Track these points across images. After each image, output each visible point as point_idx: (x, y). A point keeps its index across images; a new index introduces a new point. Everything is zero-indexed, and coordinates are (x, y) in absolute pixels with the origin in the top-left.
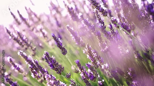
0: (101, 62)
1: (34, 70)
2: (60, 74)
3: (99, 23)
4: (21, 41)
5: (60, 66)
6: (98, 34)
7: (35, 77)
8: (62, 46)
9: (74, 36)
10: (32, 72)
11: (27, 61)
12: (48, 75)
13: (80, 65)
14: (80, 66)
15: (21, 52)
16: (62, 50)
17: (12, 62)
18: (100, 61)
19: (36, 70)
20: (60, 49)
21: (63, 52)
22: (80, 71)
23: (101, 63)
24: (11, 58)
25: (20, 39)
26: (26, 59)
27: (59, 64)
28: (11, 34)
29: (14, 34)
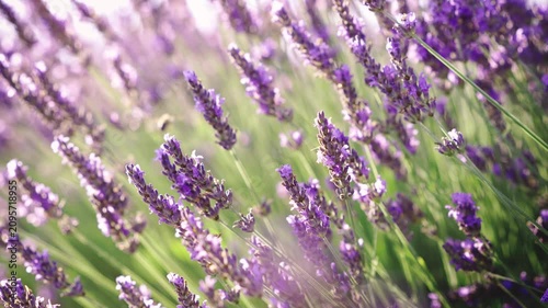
0: (360, 175)
1: (111, 209)
2: (217, 219)
3: (347, 37)
4: (52, 105)
5: (218, 190)
6: (343, 75)
7: (112, 231)
8: (219, 119)
9: (255, 84)
10: (103, 215)
11: (84, 176)
12: (192, 219)
13: (295, 182)
14: (295, 188)
15: (62, 143)
16: (221, 132)
17: (24, 181)
18: (357, 168)
19: (116, 207)
20: (214, 127)
21: (223, 140)
22: (296, 206)
23: (361, 178)
24: (20, 164)
25: (48, 99)
26: (80, 168)
27: (215, 181)
28: (14, 79)
29: (25, 80)
